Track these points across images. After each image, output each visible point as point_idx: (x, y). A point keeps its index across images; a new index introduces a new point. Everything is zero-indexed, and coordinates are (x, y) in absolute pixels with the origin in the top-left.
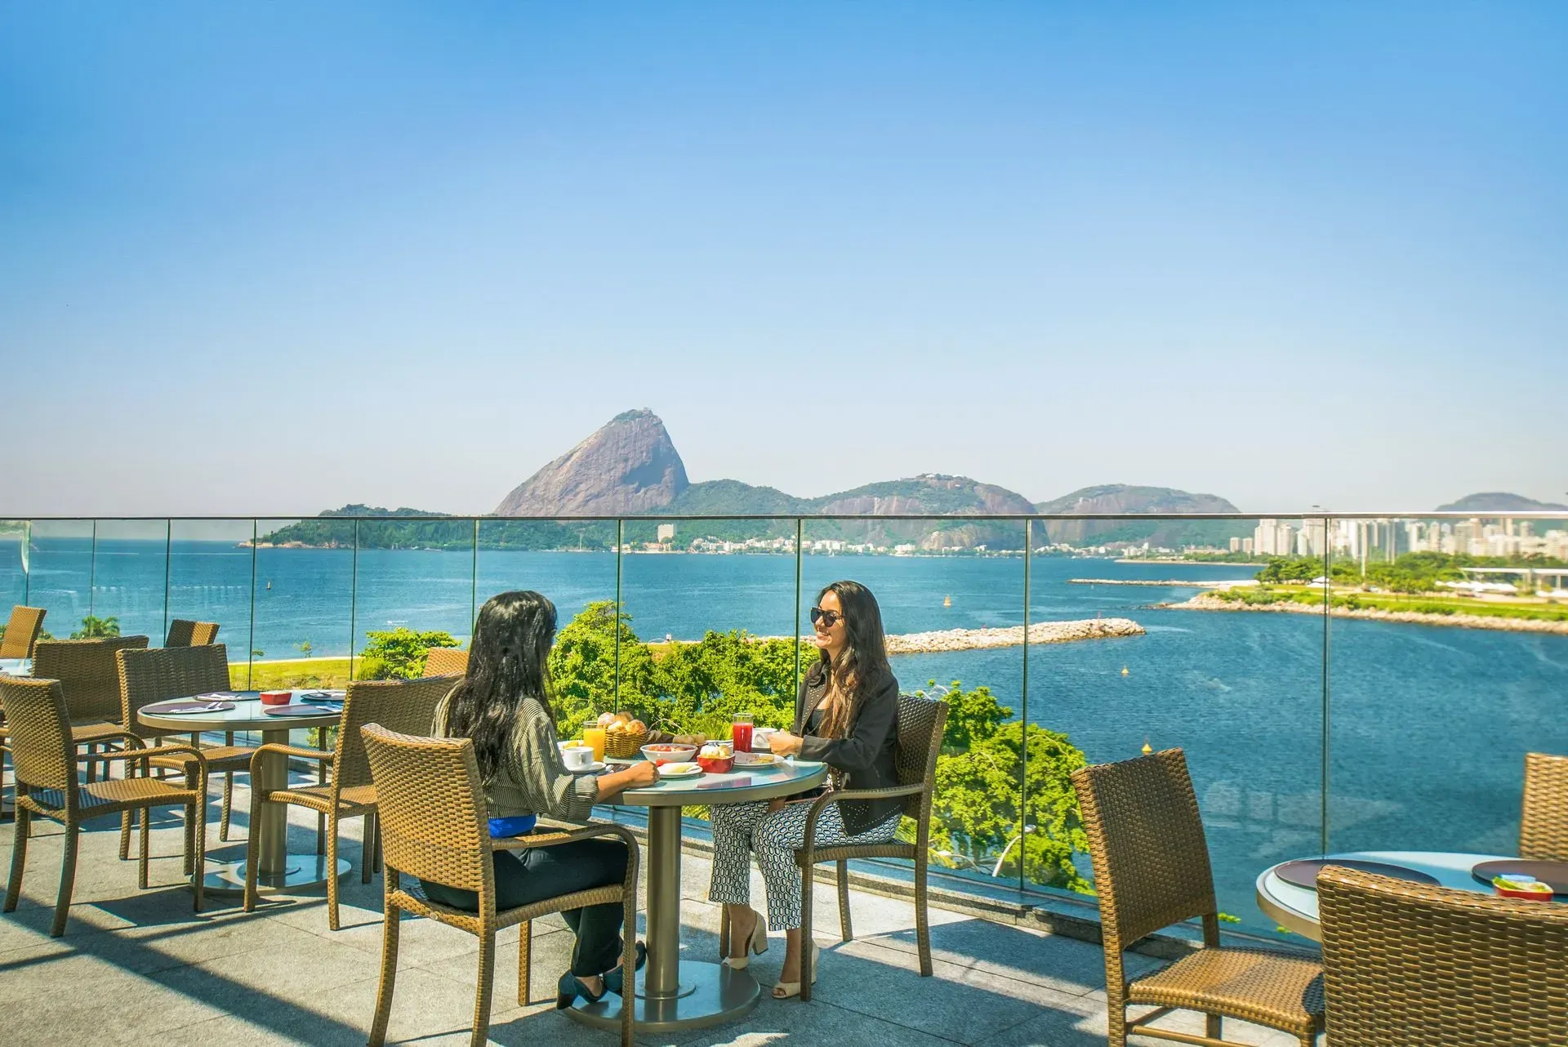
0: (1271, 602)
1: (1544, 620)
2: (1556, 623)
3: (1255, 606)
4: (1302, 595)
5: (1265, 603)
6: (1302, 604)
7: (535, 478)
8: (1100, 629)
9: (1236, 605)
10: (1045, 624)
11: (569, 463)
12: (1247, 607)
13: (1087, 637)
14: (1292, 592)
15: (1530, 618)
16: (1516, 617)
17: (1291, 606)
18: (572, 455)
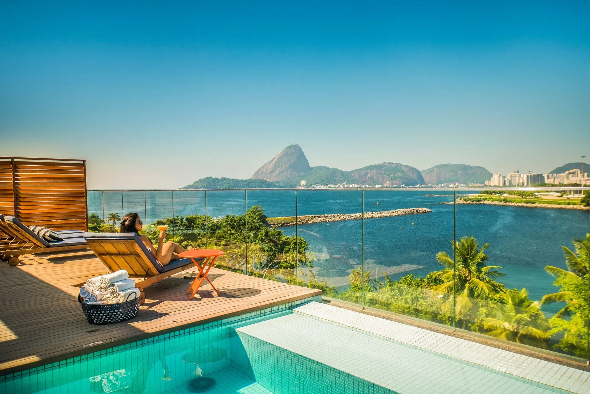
0: (480, 201)
1: (563, 205)
2: (567, 206)
3: (475, 202)
4: (489, 198)
5: (478, 201)
6: (489, 201)
8: (417, 211)
9: (469, 202)
12: (472, 203)
14: (486, 197)
15: (559, 204)
16: (555, 204)
17: (487, 202)
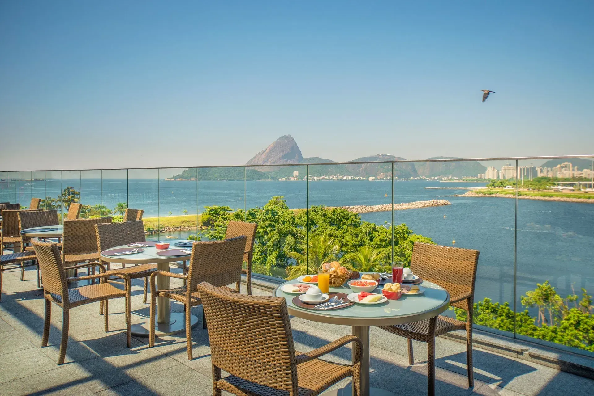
0: (492, 194)
1: (583, 199)
2: (587, 199)
3: (487, 195)
4: (502, 191)
5: (490, 194)
6: (502, 194)
7: (255, 157)
8: (437, 203)
9: (480, 195)
10: (419, 202)
11: (265, 153)
12: (484, 196)
13: (433, 206)
14: (498, 190)
15: (579, 198)
16: (574, 198)
17: (499, 195)
18: (266, 150)
